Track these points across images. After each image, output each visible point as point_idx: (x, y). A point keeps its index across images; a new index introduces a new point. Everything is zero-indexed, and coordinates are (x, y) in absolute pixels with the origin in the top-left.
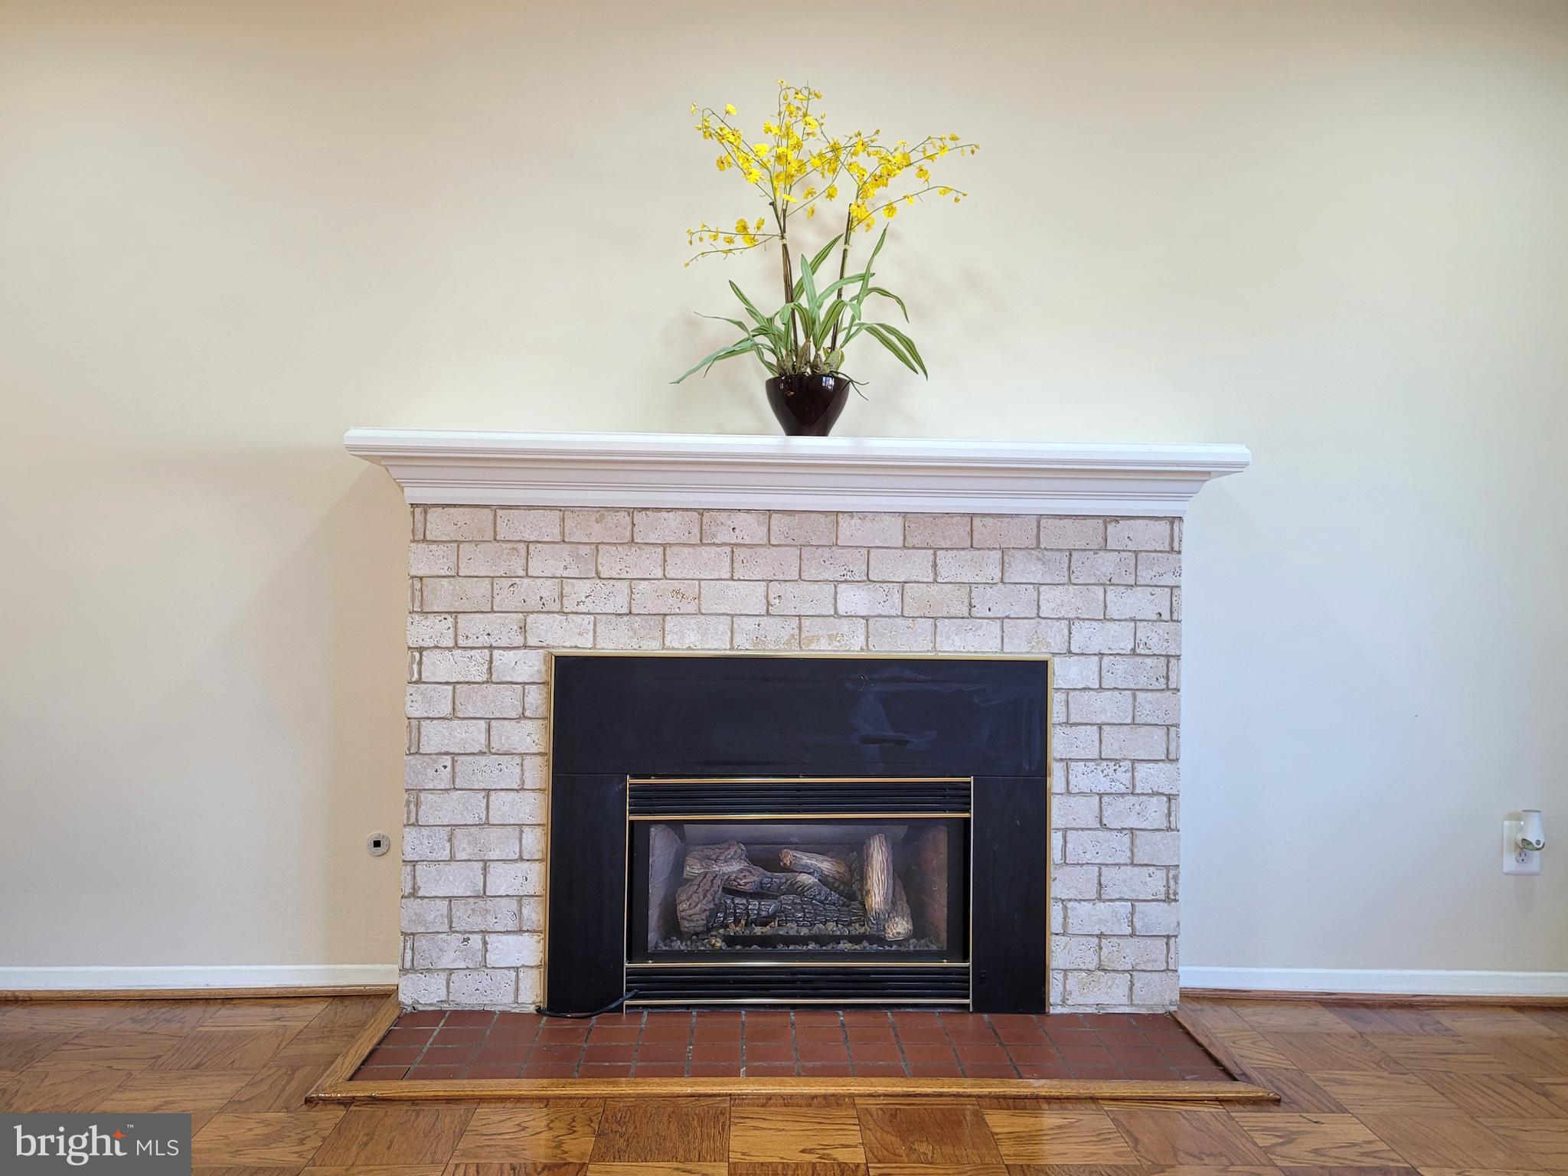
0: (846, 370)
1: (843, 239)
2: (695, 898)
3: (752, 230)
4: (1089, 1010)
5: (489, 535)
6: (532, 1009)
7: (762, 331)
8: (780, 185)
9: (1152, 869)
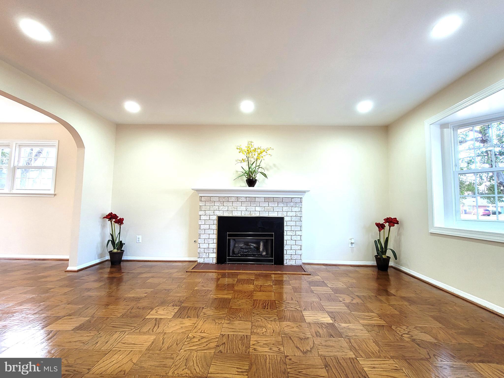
0: (256, 178)
1: (256, 161)
2: (236, 249)
3: (244, 160)
4: (290, 265)
5: (210, 200)
6: (215, 263)
7: (245, 173)
8: (248, 154)
9: (298, 246)
